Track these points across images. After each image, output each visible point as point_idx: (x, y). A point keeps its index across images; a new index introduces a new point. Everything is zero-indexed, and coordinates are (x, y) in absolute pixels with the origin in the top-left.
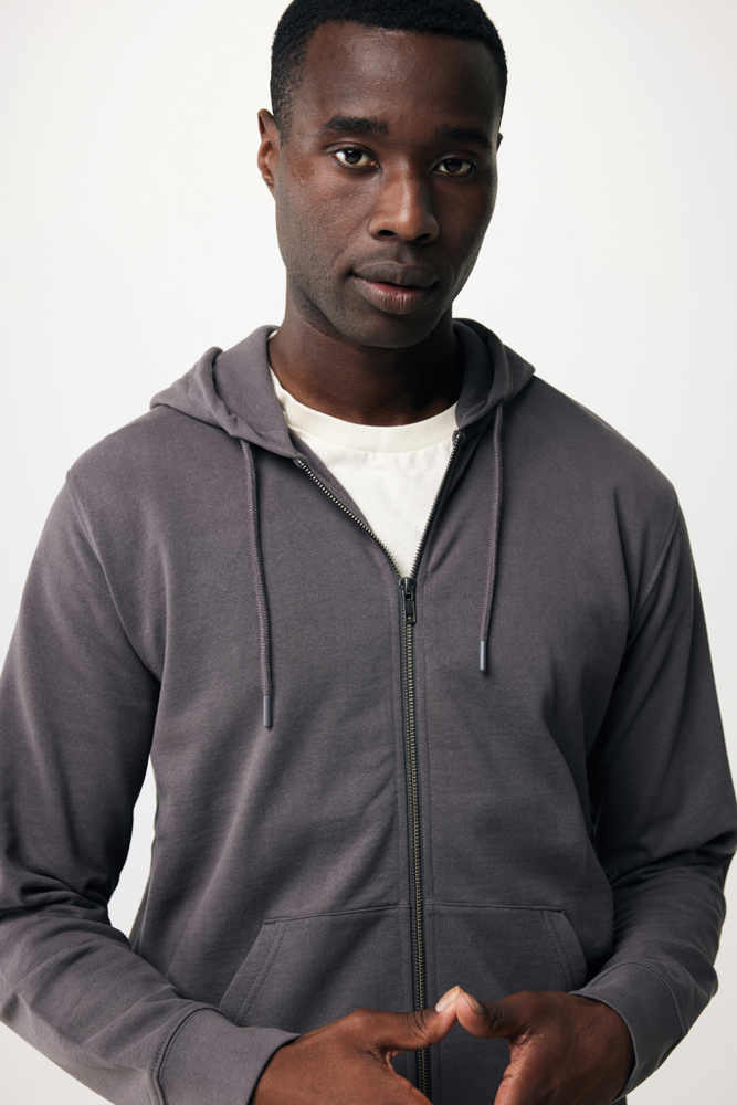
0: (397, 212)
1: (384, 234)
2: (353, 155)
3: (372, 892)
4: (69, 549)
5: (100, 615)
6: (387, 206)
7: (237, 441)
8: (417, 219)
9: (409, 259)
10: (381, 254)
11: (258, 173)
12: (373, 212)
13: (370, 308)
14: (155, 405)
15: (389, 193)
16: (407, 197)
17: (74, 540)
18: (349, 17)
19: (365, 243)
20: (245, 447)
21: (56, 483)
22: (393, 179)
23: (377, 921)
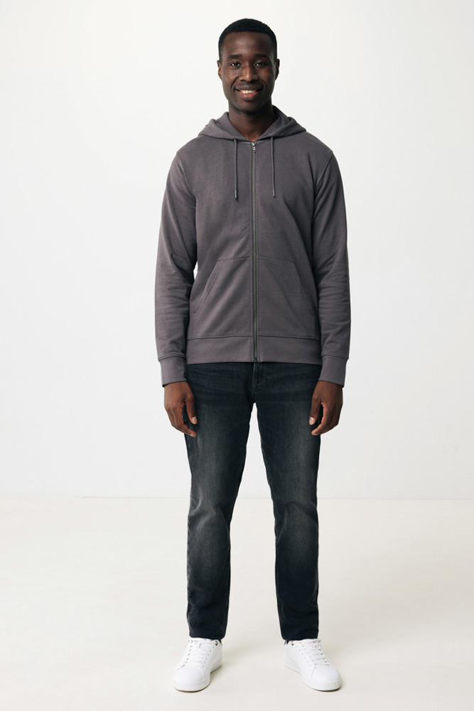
0: (246, 76)
1: (243, 81)
2: (236, 64)
3: (243, 253)
4: (176, 170)
5: (184, 186)
6: (244, 74)
7: (233, 140)
8: (251, 76)
11: (218, 76)
14: (199, 135)
15: (244, 71)
16: (248, 71)
17: (178, 167)
21: (174, 155)
22: (243, 68)
23: (245, 260)
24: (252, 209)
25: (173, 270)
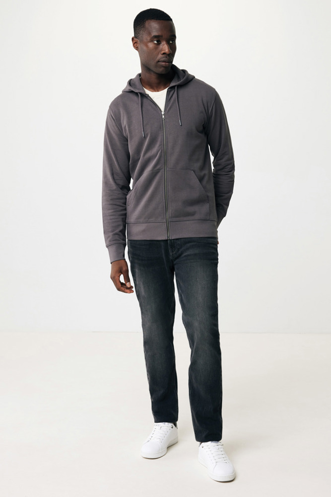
0: (166, 50)
1: (164, 54)
3: (158, 167)
4: (110, 118)
8: (169, 51)
9: (168, 57)
10: (164, 57)
12: (161, 50)
13: (163, 66)
14: (123, 92)
15: (164, 47)
18: (152, 19)
19: (160, 56)
20: (139, 94)
22: (164, 45)
23: (159, 172)
24: (163, 137)
25: (114, 187)
